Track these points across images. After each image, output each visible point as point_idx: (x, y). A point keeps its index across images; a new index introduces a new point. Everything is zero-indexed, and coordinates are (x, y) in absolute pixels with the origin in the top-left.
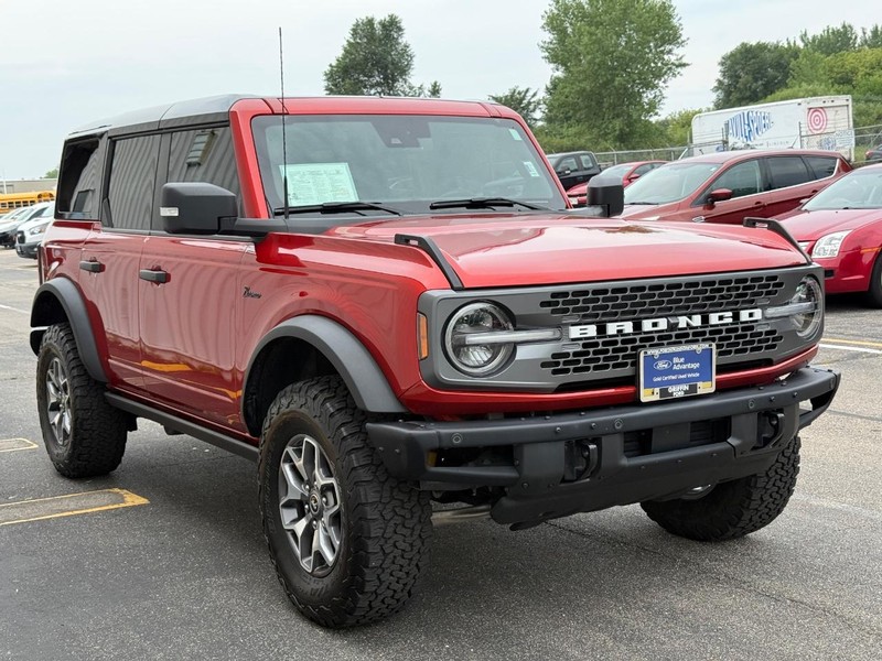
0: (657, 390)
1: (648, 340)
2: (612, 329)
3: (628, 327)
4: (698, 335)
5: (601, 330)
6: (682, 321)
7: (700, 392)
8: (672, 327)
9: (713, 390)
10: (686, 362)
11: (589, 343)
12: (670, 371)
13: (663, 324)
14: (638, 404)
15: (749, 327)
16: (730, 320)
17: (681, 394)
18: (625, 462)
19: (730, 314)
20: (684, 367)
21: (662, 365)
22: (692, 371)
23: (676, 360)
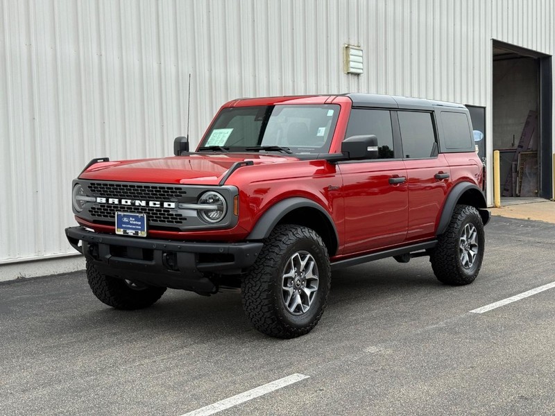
0: (122, 230)
1: (123, 208)
2: (111, 201)
3: (116, 201)
4: (143, 209)
5: (107, 201)
6: (137, 203)
7: (140, 235)
8: (133, 204)
9: (145, 236)
10: (135, 221)
11: (102, 205)
12: (128, 223)
13: (129, 202)
14: (114, 234)
15: (167, 210)
16: (158, 206)
17: (132, 234)
18: (109, 256)
19: (158, 203)
20: (135, 223)
21: (125, 220)
22: (137, 225)
23: (131, 219)
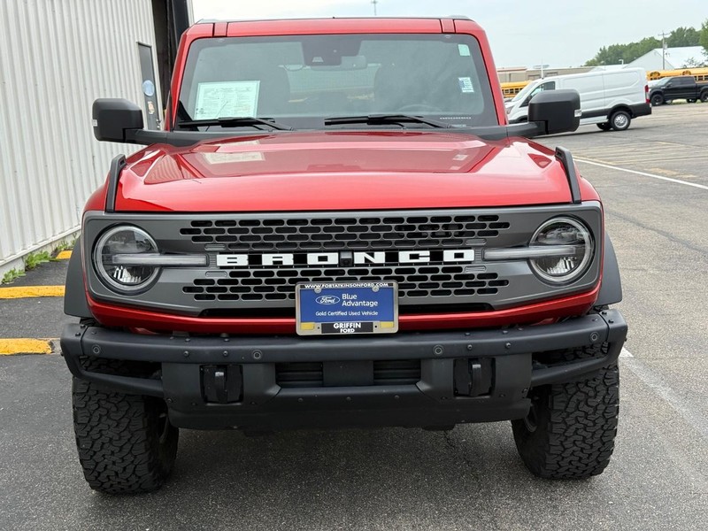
0: (320, 325)
1: (314, 273)
2: (267, 260)
3: (288, 259)
4: (379, 272)
5: (255, 260)
6: (360, 258)
7: (375, 331)
8: (343, 262)
9: (395, 330)
10: (358, 300)
11: (237, 272)
12: (338, 307)
13: (333, 258)
14: (289, 333)
15: (454, 268)
16: (428, 260)
17: (351, 331)
18: (274, 390)
19: (428, 253)
20: (357, 304)
21: (326, 300)
22: (368, 309)
23: (345, 296)
